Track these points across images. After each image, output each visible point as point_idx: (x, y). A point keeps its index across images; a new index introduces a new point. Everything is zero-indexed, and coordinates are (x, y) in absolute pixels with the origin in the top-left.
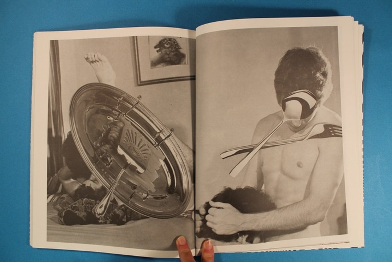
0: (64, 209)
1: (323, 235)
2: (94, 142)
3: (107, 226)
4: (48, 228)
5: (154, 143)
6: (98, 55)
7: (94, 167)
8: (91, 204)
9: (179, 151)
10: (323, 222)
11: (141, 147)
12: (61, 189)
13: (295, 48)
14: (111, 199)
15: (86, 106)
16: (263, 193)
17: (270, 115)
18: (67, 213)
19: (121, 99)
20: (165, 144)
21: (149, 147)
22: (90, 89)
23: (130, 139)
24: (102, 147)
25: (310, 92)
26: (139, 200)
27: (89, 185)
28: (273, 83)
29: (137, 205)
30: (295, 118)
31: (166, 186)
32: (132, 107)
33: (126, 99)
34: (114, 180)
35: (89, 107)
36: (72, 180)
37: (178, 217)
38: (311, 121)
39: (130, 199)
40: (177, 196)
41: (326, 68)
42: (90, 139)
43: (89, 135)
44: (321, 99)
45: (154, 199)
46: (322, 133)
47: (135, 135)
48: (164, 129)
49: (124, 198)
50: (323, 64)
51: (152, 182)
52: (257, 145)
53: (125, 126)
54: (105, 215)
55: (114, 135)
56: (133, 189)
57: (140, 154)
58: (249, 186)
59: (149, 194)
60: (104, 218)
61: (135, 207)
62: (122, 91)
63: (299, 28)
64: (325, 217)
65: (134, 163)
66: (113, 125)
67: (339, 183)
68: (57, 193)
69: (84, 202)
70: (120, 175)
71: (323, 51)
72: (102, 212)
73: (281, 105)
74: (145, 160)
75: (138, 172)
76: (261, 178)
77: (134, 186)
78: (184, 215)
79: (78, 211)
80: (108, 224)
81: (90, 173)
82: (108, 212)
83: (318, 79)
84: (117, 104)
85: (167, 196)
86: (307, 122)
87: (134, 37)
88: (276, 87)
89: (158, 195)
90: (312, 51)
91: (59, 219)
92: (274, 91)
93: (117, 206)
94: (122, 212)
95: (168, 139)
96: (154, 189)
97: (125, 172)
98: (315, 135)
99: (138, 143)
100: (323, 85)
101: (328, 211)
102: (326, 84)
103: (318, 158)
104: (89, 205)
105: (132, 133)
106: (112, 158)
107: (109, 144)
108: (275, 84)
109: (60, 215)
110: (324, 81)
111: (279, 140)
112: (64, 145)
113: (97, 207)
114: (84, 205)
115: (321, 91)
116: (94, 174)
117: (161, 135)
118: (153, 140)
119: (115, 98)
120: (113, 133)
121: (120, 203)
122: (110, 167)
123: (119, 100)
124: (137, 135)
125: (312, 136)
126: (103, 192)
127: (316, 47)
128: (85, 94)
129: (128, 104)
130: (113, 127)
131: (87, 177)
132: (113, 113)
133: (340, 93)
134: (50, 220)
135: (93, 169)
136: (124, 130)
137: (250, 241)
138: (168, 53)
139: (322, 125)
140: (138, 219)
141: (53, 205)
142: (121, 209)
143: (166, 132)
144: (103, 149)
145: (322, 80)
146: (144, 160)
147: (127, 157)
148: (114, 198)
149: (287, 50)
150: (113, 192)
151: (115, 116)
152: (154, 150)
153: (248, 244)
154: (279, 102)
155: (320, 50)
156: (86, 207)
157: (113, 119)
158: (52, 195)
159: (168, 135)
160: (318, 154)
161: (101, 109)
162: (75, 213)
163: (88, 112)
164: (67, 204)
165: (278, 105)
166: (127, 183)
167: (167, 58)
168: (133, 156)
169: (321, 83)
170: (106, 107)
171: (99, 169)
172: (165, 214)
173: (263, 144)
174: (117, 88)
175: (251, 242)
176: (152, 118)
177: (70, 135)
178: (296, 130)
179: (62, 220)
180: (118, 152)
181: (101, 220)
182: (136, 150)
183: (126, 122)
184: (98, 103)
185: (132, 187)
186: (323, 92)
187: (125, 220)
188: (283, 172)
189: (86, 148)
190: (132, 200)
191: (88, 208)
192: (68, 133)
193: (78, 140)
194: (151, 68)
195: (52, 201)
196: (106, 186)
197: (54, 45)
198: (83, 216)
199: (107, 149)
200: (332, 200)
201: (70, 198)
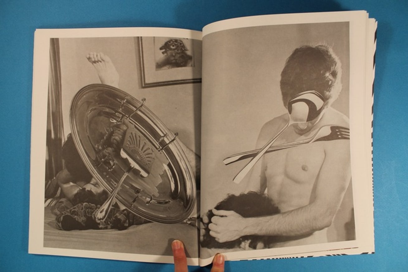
0: (62, 214)
1: (329, 241)
2: (95, 145)
3: (108, 231)
4: (45, 233)
5: (158, 147)
6: (100, 55)
7: (95, 170)
8: (91, 208)
9: (184, 156)
10: (330, 227)
11: (145, 151)
12: (59, 193)
13: (303, 46)
14: (113, 203)
15: (88, 107)
16: (266, 197)
17: (275, 118)
18: (66, 217)
19: (125, 101)
20: (170, 148)
21: (152, 151)
22: (92, 90)
23: (134, 143)
24: (104, 150)
25: (318, 93)
26: (143, 204)
27: (89, 189)
28: (279, 84)
29: (141, 210)
30: (301, 120)
31: (169, 191)
32: (135, 109)
33: (130, 101)
34: (117, 184)
35: (91, 109)
36: (71, 184)
37: (182, 223)
38: (317, 123)
39: (133, 203)
40: (180, 202)
41: (336, 67)
42: (92, 142)
43: (90, 138)
44: (329, 100)
45: (157, 203)
46: (329, 135)
47: (139, 139)
48: (169, 133)
49: (126, 203)
50: (333, 62)
51: (155, 186)
52: (261, 150)
53: (128, 129)
54: (106, 220)
55: (117, 138)
56: (136, 193)
57: (143, 158)
58: (252, 191)
59: (153, 198)
60: (104, 223)
61: (138, 211)
62: (125, 93)
63: (308, 24)
64: (332, 223)
65: (137, 167)
66: (116, 128)
67: (347, 187)
68: (55, 197)
69: (83, 207)
70: (123, 179)
71: (333, 49)
72: (103, 217)
73: (287, 107)
74: (149, 163)
75: (142, 176)
76: (264, 182)
77: (137, 190)
78: (188, 222)
79: (78, 215)
80: (109, 229)
81: (91, 177)
82: (109, 217)
83: (327, 79)
84: (121, 107)
85: (171, 201)
86: (313, 124)
87: (138, 37)
88: (282, 89)
89: (162, 200)
90: (322, 50)
91: (57, 224)
92: (280, 93)
93: (119, 211)
94: (124, 216)
95: (172, 143)
96: (157, 193)
97: (128, 176)
98: (322, 138)
99: (141, 146)
100: (331, 86)
101: (335, 216)
102: (335, 84)
103: (324, 161)
104: (89, 210)
105: (136, 136)
106: (114, 161)
107: (111, 147)
108: (281, 86)
109: (58, 220)
110: (333, 81)
111: (284, 144)
112: (64, 148)
113: (97, 212)
114: (83, 210)
115: (329, 92)
116: (95, 177)
117: (165, 139)
118: (157, 144)
119: (119, 100)
120: (117, 136)
121: (123, 207)
122: (113, 170)
123: (122, 102)
124: (141, 138)
125: (318, 138)
126: (104, 196)
127: (326, 45)
128: (87, 95)
129: (132, 106)
130: (116, 130)
131: (88, 181)
132: (116, 115)
133: (349, 94)
134: (47, 225)
135: (94, 173)
136: (127, 133)
137: (253, 246)
138: (174, 54)
139: (330, 127)
140: (141, 223)
141: (51, 210)
142: (123, 213)
143: (170, 136)
144: (106, 152)
145: (331, 80)
146: (147, 164)
147: (130, 160)
148: (116, 203)
149: (294, 49)
150: (115, 196)
151: (118, 119)
152: (158, 154)
153: (251, 250)
154: (285, 105)
155: (330, 48)
156: (86, 212)
157: (116, 121)
158: (49, 198)
159: (173, 139)
160: (324, 157)
161: (104, 111)
162: (74, 217)
163: (90, 114)
164: (65, 209)
165: (284, 107)
166: (130, 187)
167: (172, 60)
168: (137, 159)
169: (330, 83)
170: (109, 109)
171: (101, 172)
172: (168, 219)
173: (268, 148)
174: (121, 90)
175: (255, 248)
176: (156, 121)
177: (70, 138)
178: (302, 132)
179: (60, 225)
180: (121, 156)
181: (102, 225)
182: (140, 154)
183: (129, 124)
184: (101, 105)
185: (135, 191)
186: (331, 92)
187: (126, 225)
188: (287, 175)
189: (87, 151)
190: (135, 204)
191: (88, 212)
192: (68, 135)
193: (79, 143)
194: (156, 70)
195: (50, 205)
196: (108, 190)
197: (55, 43)
198: (83, 221)
199: (109, 152)
200: (340, 205)
201: (69, 202)
